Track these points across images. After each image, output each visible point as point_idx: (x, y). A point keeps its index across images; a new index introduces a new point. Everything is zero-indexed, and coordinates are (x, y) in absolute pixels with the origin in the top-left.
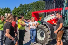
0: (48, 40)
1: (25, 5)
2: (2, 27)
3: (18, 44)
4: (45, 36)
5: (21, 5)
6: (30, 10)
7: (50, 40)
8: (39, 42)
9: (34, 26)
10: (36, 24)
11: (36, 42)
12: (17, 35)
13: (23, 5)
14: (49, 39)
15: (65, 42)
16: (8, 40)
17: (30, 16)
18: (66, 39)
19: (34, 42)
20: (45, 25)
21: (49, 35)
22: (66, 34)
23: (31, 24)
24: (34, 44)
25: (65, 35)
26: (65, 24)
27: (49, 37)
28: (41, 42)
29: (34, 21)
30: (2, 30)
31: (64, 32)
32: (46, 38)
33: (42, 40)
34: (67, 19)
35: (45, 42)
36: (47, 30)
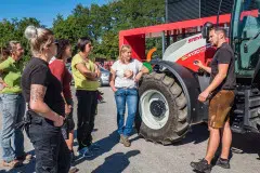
0: (180, 128)
1: (95, 7)
2: (16, 83)
3: (75, 140)
4: (167, 113)
5: (79, 7)
6: (110, 28)
7: (186, 124)
8: (149, 134)
9: (131, 78)
10: (135, 71)
11: (136, 135)
12: (72, 109)
13: (86, 10)
14: (183, 122)
15: (239, 131)
16: (41, 124)
17: (110, 46)
18: (242, 120)
19: (130, 135)
20: (169, 74)
21: (182, 109)
22: (243, 102)
23: (118, 73)
24: (130, 141)
25: (240, 109)
26: (240, 68)
27: (183, 115)
28: (155, 135)
29: (130, 60)
30: (17, 93)
31: (237, 95)
32: (172, 120)
33: (159, 127)
34: (246, 50)
35: (169, 133)
36: (175, 90)
